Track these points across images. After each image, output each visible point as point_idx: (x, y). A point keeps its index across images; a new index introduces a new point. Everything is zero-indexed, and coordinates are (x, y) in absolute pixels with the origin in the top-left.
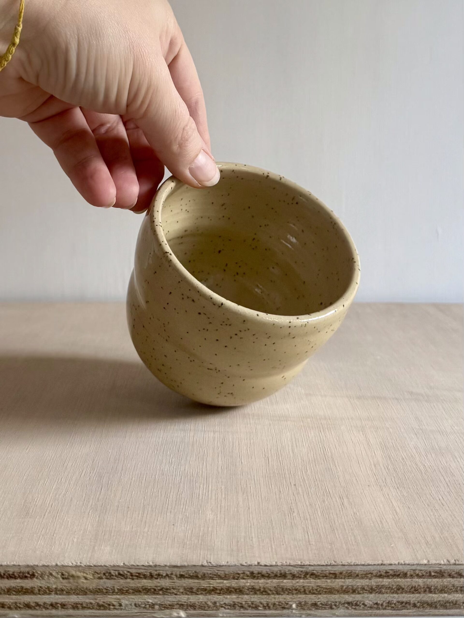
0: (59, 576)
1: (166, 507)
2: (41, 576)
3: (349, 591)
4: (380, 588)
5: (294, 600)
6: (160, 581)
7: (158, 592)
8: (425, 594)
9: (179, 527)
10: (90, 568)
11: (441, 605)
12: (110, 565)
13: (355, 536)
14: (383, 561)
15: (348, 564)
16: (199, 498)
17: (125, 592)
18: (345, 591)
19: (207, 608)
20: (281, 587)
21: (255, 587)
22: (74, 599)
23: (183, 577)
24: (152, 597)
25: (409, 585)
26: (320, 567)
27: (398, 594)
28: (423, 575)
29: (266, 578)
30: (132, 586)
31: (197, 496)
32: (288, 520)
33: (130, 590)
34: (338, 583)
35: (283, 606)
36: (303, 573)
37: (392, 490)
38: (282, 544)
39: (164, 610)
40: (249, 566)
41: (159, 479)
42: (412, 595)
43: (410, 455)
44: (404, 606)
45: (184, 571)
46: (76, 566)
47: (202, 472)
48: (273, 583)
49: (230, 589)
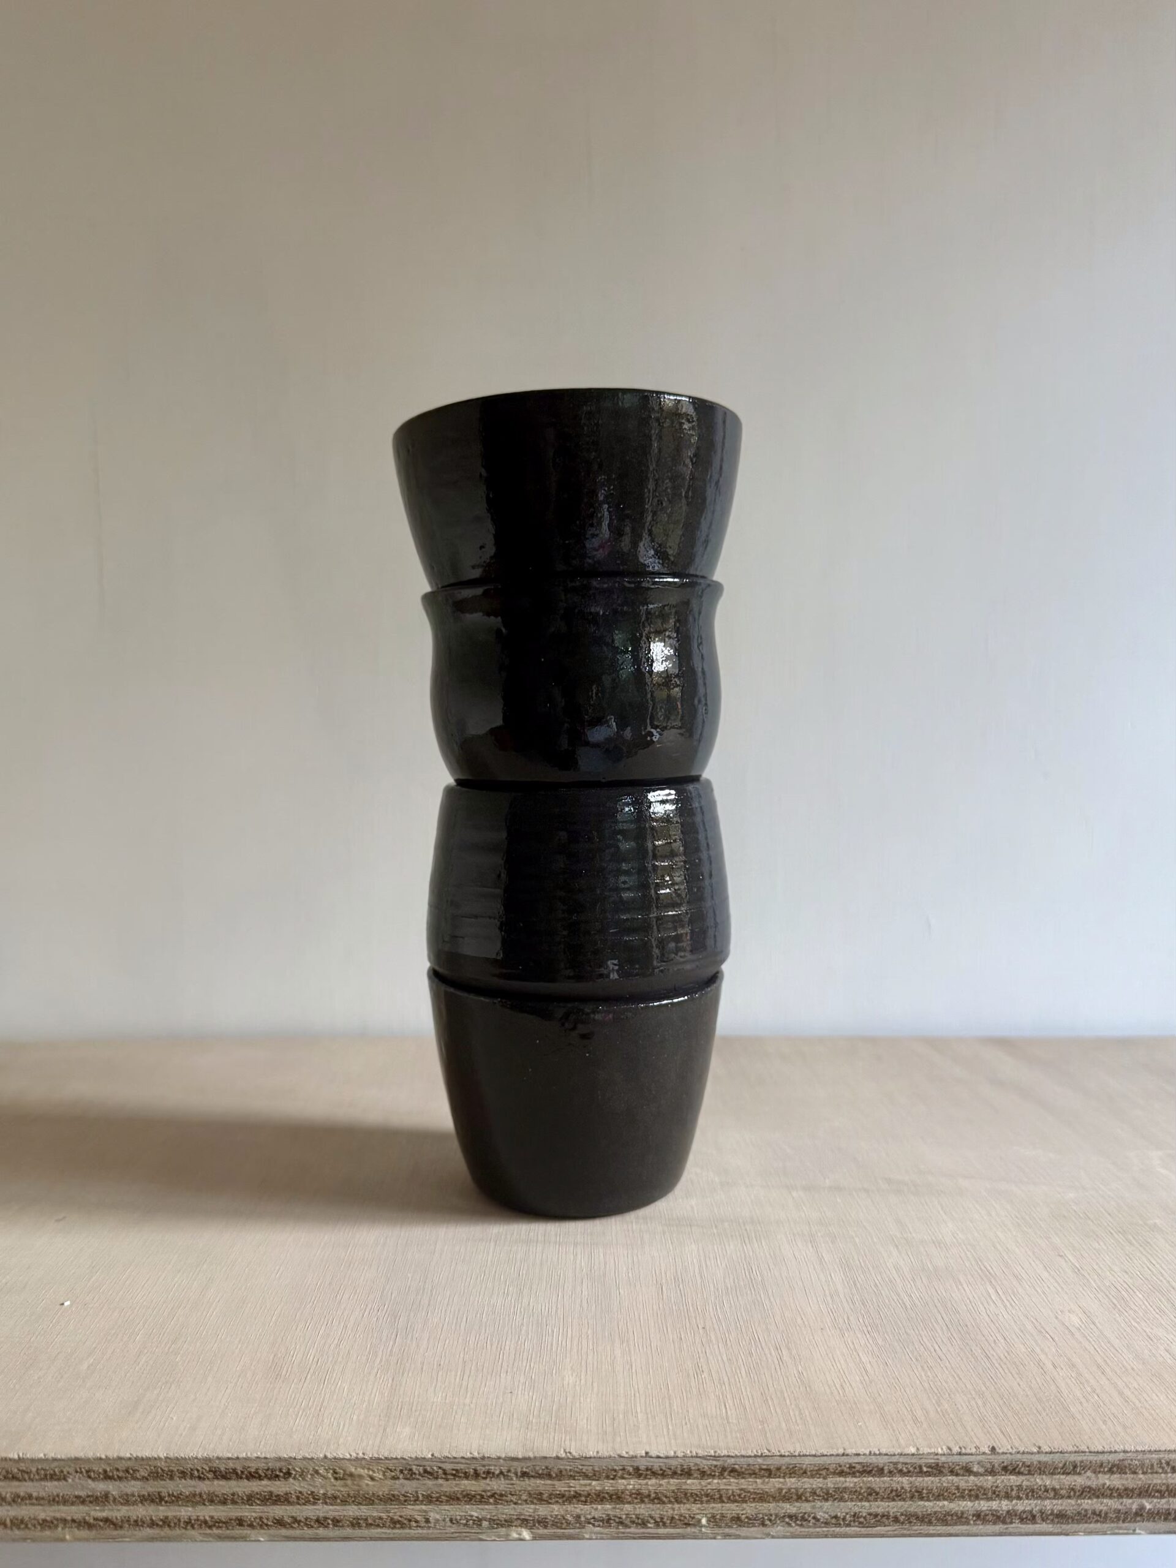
0: (330, 1475)
1: (500, 1364)
2: (300, 1476)
3: (792, 1497)
4: (841, 1492)
5: (705, 1512)
6: (490, 1483)
7: (488, 1499)
8: (913, 1501)
9: (520, 1396)
10: (379, 1463)
11: (938, 1520)
12: (411, 1458)
13: (800, 1410)
15: (790, 1454)
16: (552, 1349)
17: (434, 1499)
18: (784, 1496)
19: (564, 1526)
20: (682, 1490)
21: (641, 1491)
22: (352, 1511)
23: (527, 1477)
24: (478, 1508)
25: (887, 1488)
26: (746, 1459)
27: (869, 1501)
28: (909, 1472)
29: (659, 1477)
30: (445, 1490)
31: (549, 1347)
32: (693, 1384)
33: (443, 1497)
34: (773, 1484)
35: (686, 1521)
36: (718, 1469)
37: (859, 1336)
38: (684, 1423)
39: (493, 1528)
40: (632, 1457)
41: (487, 1321)
42: (892, 1504)
43: (887, 1279)
44: (879, 1521)
45: (529, 1466)
46: (357, 1459)
47: (557, 1307)
48: (670, 1484)
49: (602, 1495)
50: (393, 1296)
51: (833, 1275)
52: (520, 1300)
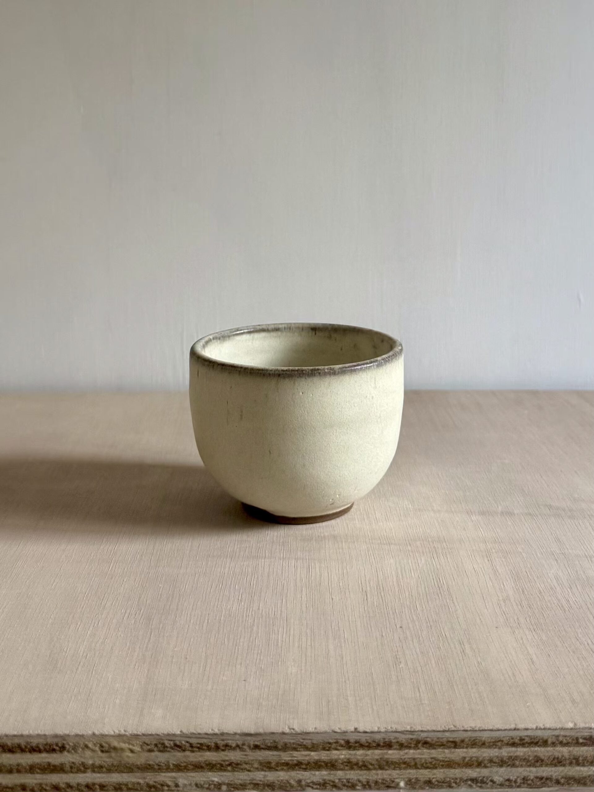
0: (97, 749)
1: (235, 657)
2: (73, 749)
3: (473, 764)
4: (513, 760)
5: (401, 777)
7: (227, 768)
8: (571, 766)
9: (252, 683)
10: (138, 738)
12: (163, 734)
13: (480, 694)
14: (516, 725)
15: (472, 729)
16: (277, 645)
17: (183, 768)
18: (467, 763)
19: (289, 788)
20: (384, 759)
21: (351, 761)
22: (116, 778)
23: (258, 748)
24: (219, 775)
25: (550, 756)
26: (436, 733)
27: (535, 767)
28: (568, 743)
29: (366, 748)
30: (191, 759)
31: (275, 643)
32: (392, 673)
33: (189, 766)
34: (459, 754)
35: (387, 784)
36: (413, 741)
37: (527, 633)
38: (385, 704)
40: (344, 732)
41: (225, 621)
42: (553, 769)
43: (549, 587)
44: (544, 783)
45: (260, 740)
46: (120, 736)
47: (281, 611)
48: (375, 755)
49: (319, 763)
50: (148, 602)
51: (505, 583)
52: (252, 605)
